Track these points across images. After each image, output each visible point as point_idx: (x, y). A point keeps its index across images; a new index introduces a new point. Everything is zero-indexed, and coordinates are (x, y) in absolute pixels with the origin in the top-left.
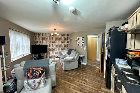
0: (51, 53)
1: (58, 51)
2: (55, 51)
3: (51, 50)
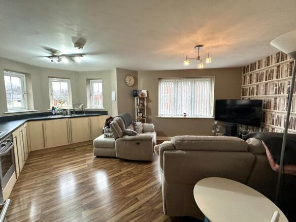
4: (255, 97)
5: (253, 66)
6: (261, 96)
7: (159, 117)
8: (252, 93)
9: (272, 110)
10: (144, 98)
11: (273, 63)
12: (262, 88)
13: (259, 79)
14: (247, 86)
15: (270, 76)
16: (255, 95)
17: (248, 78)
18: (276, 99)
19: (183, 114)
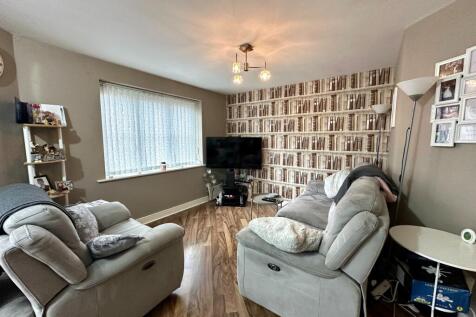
0: (278, 173)
1: (306, 169)
2: (292, 169)
3: (276, 160)
4: (246, 134)
5: (242, 97)
6: (256, 133)
7: (107, 178)
8: (243, 129)
9: (270, 148)
10: (55, 129)
11: (268, 98)
12: (256, 124)
13: (252, 113)
14: (235, 120)
15: (264, 112)
16: (247, 133)
17: (236, 110)
18: (273, 136)
19: (158, 164)
